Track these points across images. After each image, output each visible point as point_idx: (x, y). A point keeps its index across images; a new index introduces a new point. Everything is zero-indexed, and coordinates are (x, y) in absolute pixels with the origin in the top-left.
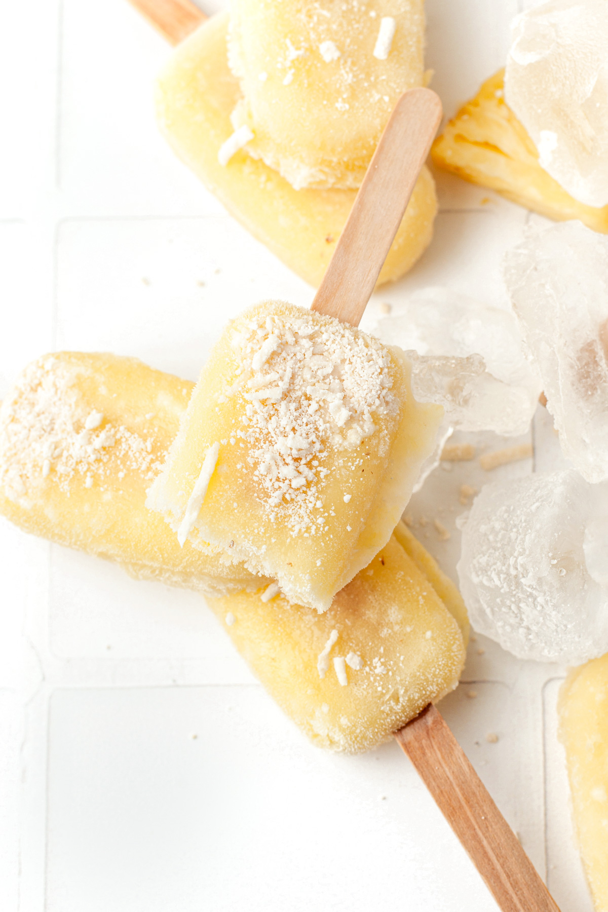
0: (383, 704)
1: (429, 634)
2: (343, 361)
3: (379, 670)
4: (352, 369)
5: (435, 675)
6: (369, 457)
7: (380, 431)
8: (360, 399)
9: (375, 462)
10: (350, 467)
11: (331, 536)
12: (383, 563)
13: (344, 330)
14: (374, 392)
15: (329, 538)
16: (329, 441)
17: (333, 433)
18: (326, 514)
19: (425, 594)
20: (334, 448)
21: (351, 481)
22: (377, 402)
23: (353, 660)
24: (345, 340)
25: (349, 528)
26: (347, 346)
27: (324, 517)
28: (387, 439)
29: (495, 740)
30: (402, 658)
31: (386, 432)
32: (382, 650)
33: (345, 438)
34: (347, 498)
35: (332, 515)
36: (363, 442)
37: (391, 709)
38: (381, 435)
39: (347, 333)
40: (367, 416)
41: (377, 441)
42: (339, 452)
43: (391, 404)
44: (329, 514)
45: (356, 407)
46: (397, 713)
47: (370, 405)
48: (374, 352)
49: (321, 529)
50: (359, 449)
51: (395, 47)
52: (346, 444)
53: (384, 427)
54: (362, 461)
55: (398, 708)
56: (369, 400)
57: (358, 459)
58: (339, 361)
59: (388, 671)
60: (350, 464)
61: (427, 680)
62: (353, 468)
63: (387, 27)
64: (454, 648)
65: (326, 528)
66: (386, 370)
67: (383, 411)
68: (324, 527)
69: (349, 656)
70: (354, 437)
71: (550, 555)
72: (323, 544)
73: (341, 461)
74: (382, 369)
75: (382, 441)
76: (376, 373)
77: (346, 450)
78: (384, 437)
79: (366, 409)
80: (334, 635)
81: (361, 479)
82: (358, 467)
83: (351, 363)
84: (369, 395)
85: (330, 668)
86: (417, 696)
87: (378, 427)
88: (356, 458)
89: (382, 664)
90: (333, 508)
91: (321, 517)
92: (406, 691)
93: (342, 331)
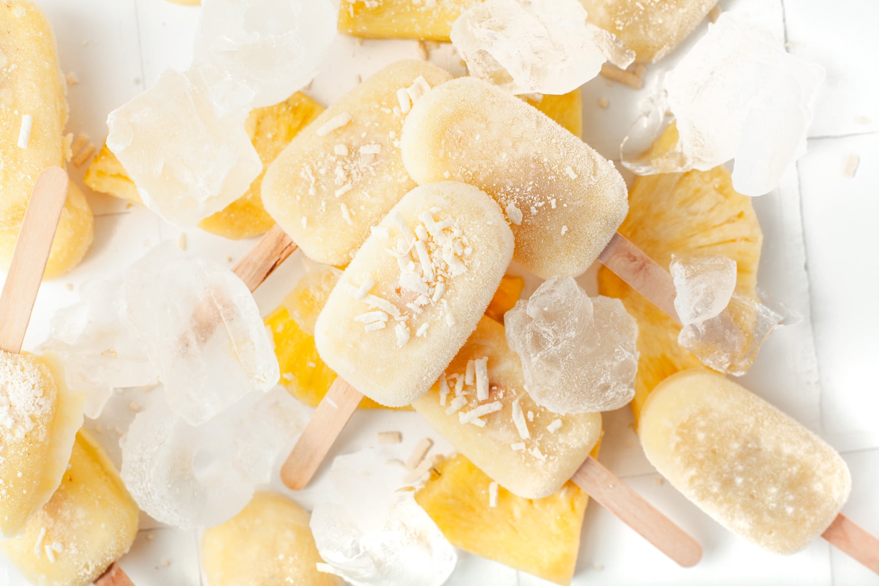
0: (79, 571)
1: (103, 526)
2: (7, 383)
3: (74, 551)
4: (13, 388)
5: (110, 551)
6: (32, 444)
7: (38, 426)
8: (20, 408)
9: (38, 446)
10: (19, 454)
11: (13, 500)
12: (71, 480)
13: (6, 359)
14: (29, 403)
15: (11, 501)
16: (4, 438)
17: (5, 433)
18: (7, 487)
19: (99, 497)
20: (7, 442)
21: (21, 463)
22: (33, 408)
23: (57, 546)
24: (7, 369)
25: (25, 492)
26: (9, 372)
27: (6, 489)
28: (43, 430)
29: (169, 563)
30: (87, 542)
31: (42, 426)
32: (75, 537)
33: (14, 435)
34: (19, 475)
35: (11, 487)
36: (26, 436)
37: (85, 574)
38: (39, 428)
39: (9, 362)
40: (27, 419)
41: (36, 433)
42: (11, 445)
43: (44, 406)
44: (9, 487)
45: (19, 413)
46: (89, 576)
47: (28, 411)
48: (27, 374)
49: (5, 497)
50: (24, 441)
51: (33, 136)
52: (14, 439)
53: (40, 423)
54: (27, 448)
55: (89, 573)
56: (27, 408)
57: (24, 448)
58: (4, 384)
59: (80, 551)
60: (19, 452)
61: (105, 554)
62: (22, 454)
63: (26, 122)
64: (122, 531)
65: (8, 496)
66: (37, 386)
67: (38, 413)
68: (6, 495)
69: (54, 544)
70: (20, 434)
71: (167, 482)
72: (8, 506)
73: (13, 451)
74: (34, 386)
75: (40, 432)
76: (30, 389)
77: (15, 443)
78: (41, 429)
79: (26, 414)
80: (43, 531)
81: (29, 460)
82: (25, 452)
83: (12, 384)
84: (26, 405)
85: (43, 551)
86: (100, 564)
87: (35, 424)
88: (23, 447)
89: (76, 547)
90: (11, 482)
91: (4, 489)
92: (93, 562)
93: (5, 361)
